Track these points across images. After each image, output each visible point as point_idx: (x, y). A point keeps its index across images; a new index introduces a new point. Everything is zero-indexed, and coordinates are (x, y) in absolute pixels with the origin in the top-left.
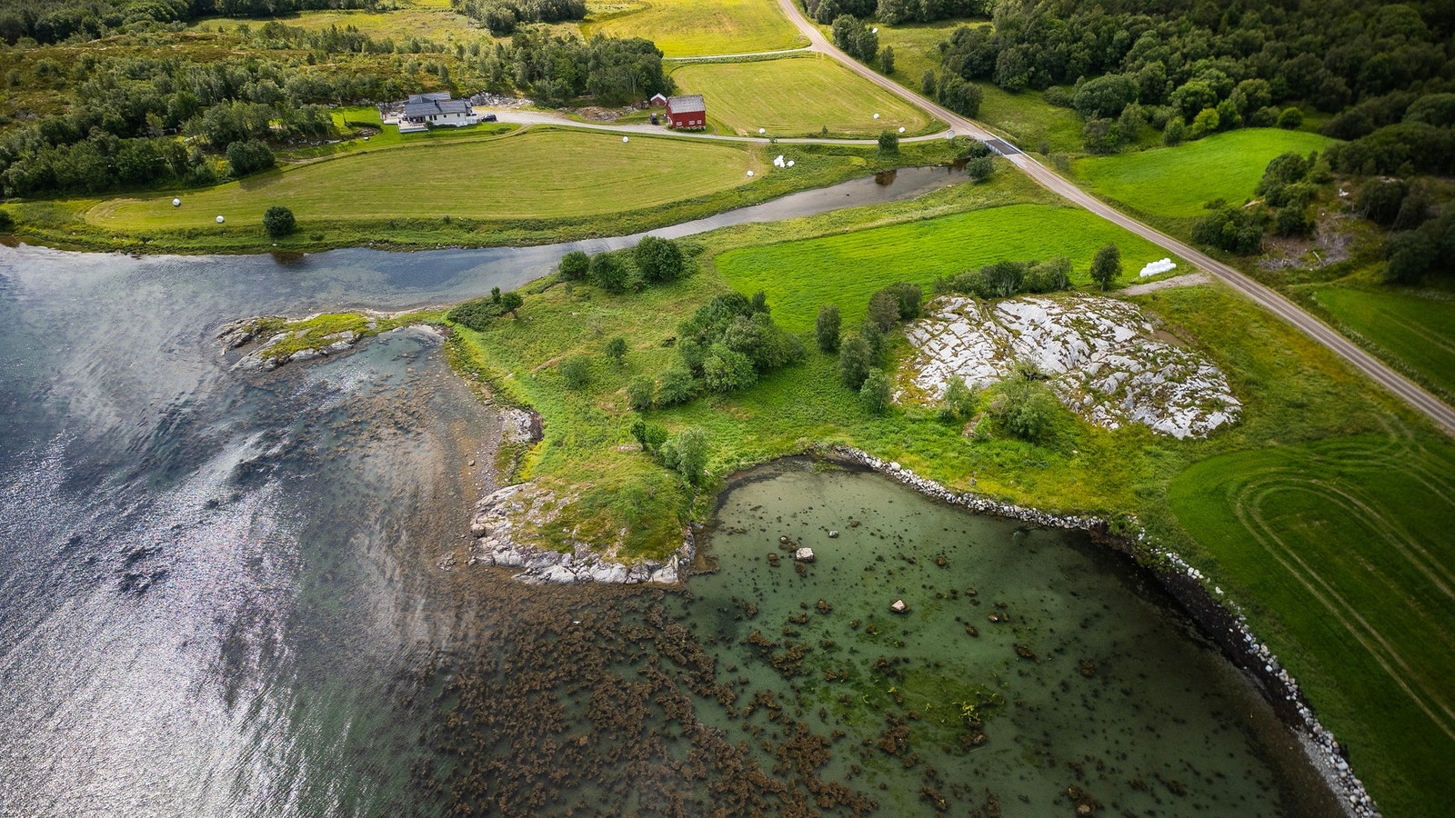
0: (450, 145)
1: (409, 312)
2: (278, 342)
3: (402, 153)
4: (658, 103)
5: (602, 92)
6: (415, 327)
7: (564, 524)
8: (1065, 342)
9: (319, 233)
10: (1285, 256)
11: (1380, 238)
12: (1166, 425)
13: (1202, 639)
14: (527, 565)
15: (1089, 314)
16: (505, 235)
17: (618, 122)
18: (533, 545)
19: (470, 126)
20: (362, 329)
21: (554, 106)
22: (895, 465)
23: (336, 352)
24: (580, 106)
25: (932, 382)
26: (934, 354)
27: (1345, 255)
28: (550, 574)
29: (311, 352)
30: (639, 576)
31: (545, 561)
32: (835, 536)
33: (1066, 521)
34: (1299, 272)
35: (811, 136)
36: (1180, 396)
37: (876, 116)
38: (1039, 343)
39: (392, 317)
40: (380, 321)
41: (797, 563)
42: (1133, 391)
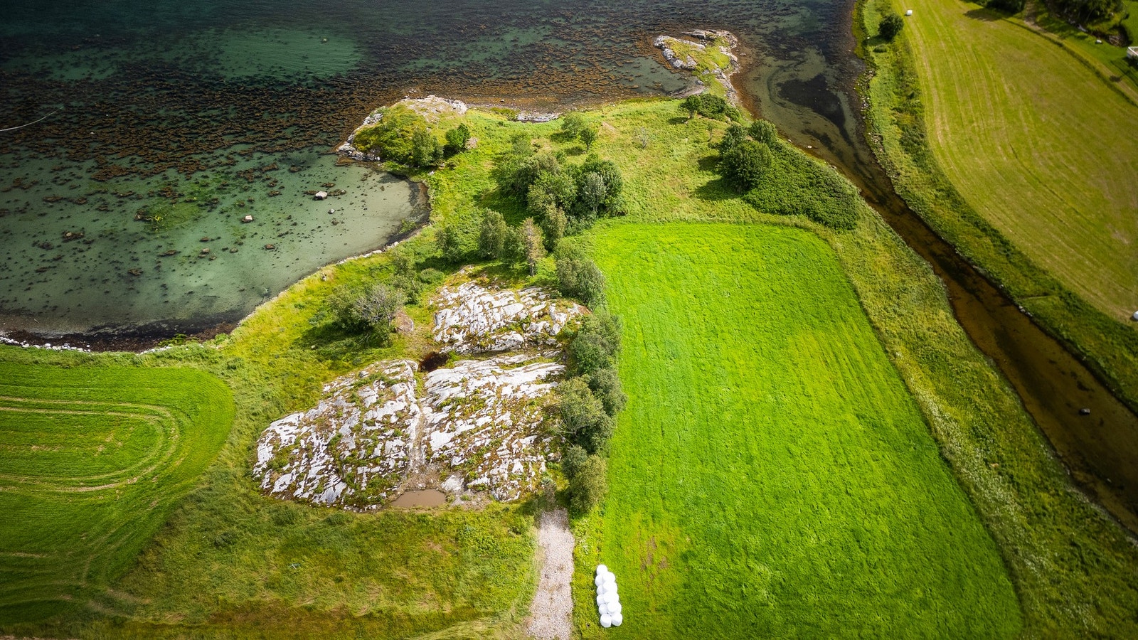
12: (294, 418)
13: (100, 331)
42: (348, 408)
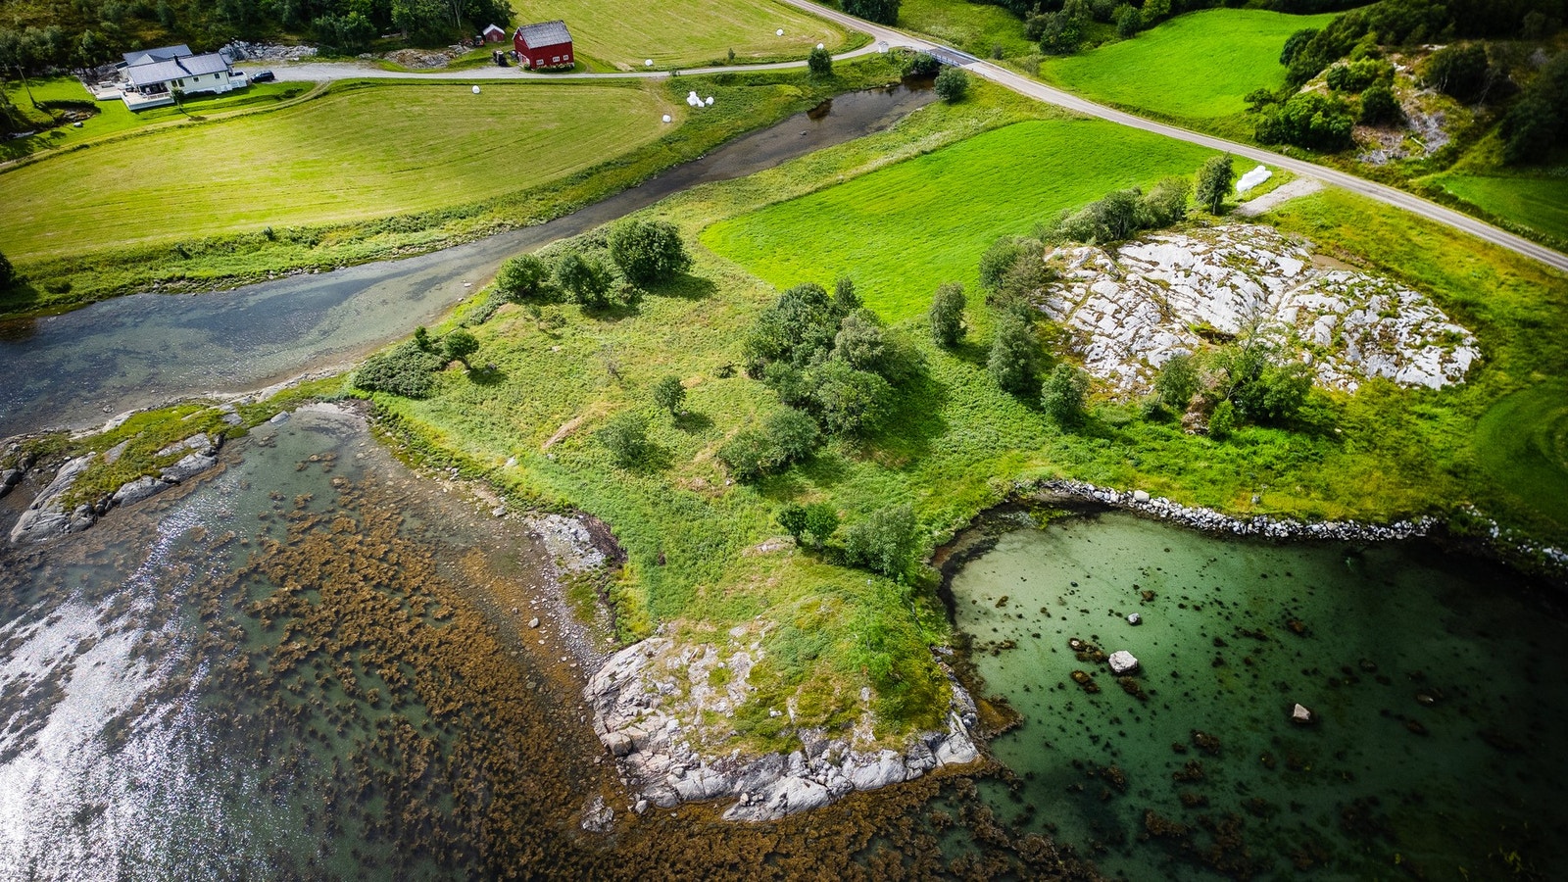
0: (219, 121)
1: (282, 385)
2: (79, 475)
3: (147, 139)
4: (495, 37)
5: (417, 28)
6: (306, 408)
7: (765, 703)
8: (1234, 287)
9: (61, 280)
10: (1381, 147)
11: (1467, 113)
12: (1412, 375)
14: (737, 788)
15: (1239, 246)
16: (369, 245)
17: (451, 67)
18: (736, 752)
19: (236, 91)
20: (219, 427)
21: (352, 53)
22: (1140, 495)
23: (189, 475)
24: (389, 50)
25: (1108, 367)
26: (1092, 329)
27: (1444, 137)
28: (784, 796)
29: (147, 482)
30: (920, 763)
31: (764, 775)
32: (1138, 622)
33: (1395, 529)
34: (1410, 163)
35: (715, 64)
36: (1405, 335)
37: (780, 32)
38: (1201, 293)
39: (260, 400)
40: (241, 409)
41: (1122, 679)
42: (1352, 337)
